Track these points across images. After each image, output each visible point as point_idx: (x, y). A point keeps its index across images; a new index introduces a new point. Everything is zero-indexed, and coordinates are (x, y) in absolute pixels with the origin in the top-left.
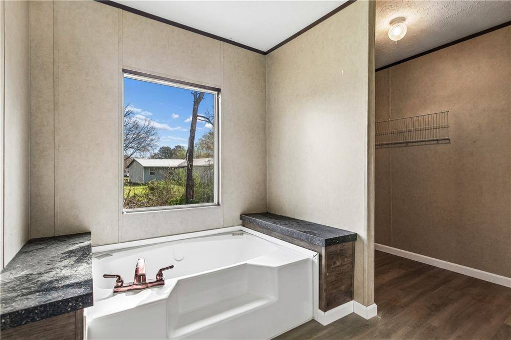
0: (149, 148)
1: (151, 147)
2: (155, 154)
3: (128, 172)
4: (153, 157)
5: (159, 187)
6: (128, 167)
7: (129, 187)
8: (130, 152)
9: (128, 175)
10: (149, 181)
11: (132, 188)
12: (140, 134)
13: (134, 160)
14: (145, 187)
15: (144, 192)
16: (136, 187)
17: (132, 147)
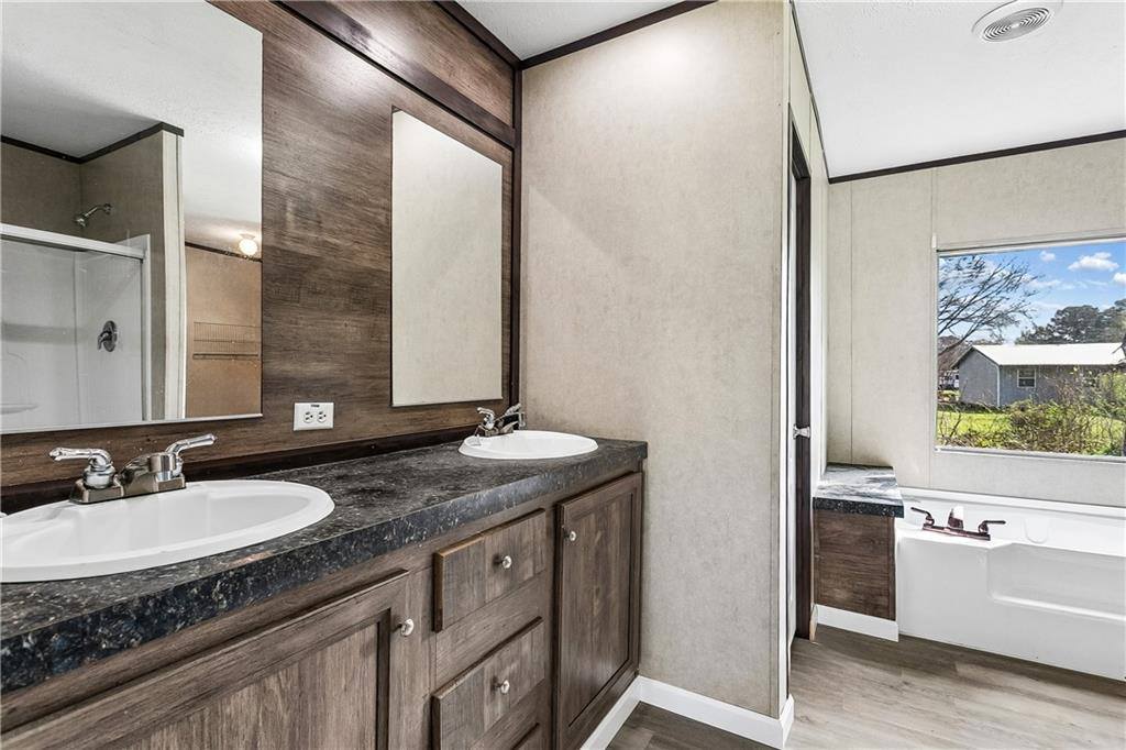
0: (1018, 317)
1: (1024, 313)
2: (1040, 330)
3: (957, 378)
4: (1029, 339)
5: (1044, 421)
6: (958, 365)
7: (956, 415)
8: (960, 330)
9: (957, 385)
10: (1012, 403)
11: (965, 416)
12: (990, 283)
13: (973, 350)
14: (1001, 416)
15: (994, 429)
16: (975, 416)
17: (968, 319)
